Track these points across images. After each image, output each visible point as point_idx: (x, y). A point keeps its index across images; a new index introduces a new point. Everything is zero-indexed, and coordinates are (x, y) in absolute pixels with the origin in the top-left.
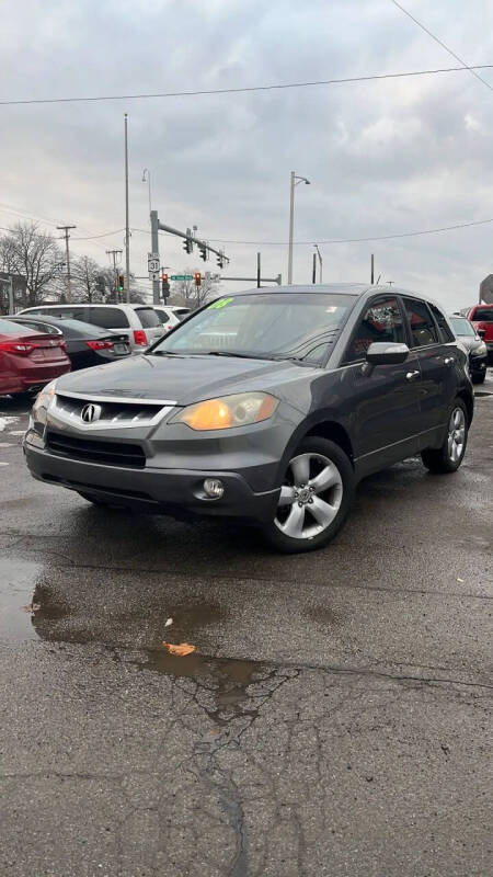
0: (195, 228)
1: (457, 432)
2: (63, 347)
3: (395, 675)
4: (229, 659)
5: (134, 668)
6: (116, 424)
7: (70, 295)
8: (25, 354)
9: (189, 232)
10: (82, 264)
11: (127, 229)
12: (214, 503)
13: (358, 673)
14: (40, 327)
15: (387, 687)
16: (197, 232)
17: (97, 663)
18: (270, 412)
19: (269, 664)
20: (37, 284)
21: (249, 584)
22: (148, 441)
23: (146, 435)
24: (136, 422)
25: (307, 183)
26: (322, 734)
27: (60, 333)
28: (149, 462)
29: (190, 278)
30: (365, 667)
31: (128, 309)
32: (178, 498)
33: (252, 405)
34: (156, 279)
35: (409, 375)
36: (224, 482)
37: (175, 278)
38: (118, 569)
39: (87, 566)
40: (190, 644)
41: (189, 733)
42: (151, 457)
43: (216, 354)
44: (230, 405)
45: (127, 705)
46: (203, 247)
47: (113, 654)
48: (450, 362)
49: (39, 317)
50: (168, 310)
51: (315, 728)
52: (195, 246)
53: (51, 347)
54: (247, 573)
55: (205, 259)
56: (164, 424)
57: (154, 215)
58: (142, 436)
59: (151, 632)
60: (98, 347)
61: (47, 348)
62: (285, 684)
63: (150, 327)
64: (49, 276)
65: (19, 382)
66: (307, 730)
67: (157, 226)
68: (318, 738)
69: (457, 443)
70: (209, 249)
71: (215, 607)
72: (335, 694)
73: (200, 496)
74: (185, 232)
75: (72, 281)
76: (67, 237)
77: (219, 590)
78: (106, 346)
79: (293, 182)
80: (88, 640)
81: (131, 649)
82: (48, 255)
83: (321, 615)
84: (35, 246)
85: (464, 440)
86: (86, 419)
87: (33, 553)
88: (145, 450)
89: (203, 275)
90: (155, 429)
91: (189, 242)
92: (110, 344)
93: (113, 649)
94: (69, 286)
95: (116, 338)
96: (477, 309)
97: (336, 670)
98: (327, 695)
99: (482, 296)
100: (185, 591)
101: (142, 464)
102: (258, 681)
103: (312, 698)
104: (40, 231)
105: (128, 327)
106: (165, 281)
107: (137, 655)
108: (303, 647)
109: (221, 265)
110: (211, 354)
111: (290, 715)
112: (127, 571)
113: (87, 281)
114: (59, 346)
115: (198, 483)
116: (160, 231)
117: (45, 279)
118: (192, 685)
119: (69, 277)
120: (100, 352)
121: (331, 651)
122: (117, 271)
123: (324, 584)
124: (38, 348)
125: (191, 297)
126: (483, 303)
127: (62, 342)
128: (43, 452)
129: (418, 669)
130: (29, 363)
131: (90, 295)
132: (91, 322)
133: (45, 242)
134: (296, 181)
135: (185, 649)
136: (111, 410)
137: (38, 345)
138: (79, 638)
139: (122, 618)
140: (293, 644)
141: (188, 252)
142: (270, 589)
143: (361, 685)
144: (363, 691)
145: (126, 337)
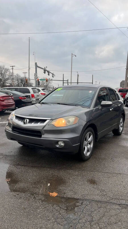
0: (46, 67)
1: (121, 124)
2: (13, 99)
3: (118, 203)
4: (68, 198)
5: (40, 201)
6: (33, 125)
7: (13, 84)
8: (3, 101)
9: (45, 68)
10: (17, 76)
11: (29, 67)
12: (61, 148)
13: (107, 202)
14: (7, 93)
15: (116, 208)
16: (47, 68)
17: (29, 200)
18: (77, 121)
19: (80, 200)
20: (4, 81)
21: (70, 171)
22: (42, 130)
23: (42, 128)
24: (39, 124)
25: (76, 56)
26: (100, 226)
27: (12, 95)
28: (43, 136)
29: (45, 80)
30: (109, 200)
31: (30, 88)
32: (51, 146)
33: (72, 119)
34: (36, 80)
35: (111, 110)
36: (64, 142)
37: (41, 80)
38: (32, 166)
39: (23, 165)
40: (56, 192)
41: (60, 226)
42: (43, 134)
43: (59, 104)
44: (66, 119)
45: (39, 215)
46: (48, 72)
47: (33, 196)
48: (120, 105)
49: (6, 90)
50: (40, 89)
51: (98, 223)
52: (46, 72)
53: (10, 99)
54: (69, 168)
55: (49, 75)
56: (47, 125)
57: (36, 64)
58: (41, 128)
59: (44, 188)
60: (22, 99)
61: (8, 99)
62: (86, 207)
63: (35, 93)
64: (8, 79)
65: (1, 108)
66: (95, 224)
67: (37, 66)
68: (99, 227)
69: (121, 127)
70: (50, 73)
71: (62, 179)
72: (102, 210)
73: (57, 146)
74: (44, 68)
75: (14, 80)
76: (13, 69)
77: (62, 174)
78: (24, 98)
79: (72, 56)
80: (26, 192)
81: (38, 194)
82: (8, 73)
83: (93, 182)
84: (4, 71)
85: (123, 126)
86: (25, 123)
87: (7, 161)
88: (42, 133)
89: (48, 79)
90: (45, 126)
91: (45, 71)
92: (25, 98)
93: (33, 195)
94: (13, 81)
95: (27, 96)
96: (120, 89)
97: (100, 202)
98: (99, 211)
99: (121, 86)
100: (52, 174)
101: (40, 136)
102: (78, 206)
103: (95, 212)
104: (6, 67)
105: (30, 93)
106: (38, 81)
107: (41, 197)
108: (89, 193)
109: (53, 77)
110: (58, 104)
111: (89, 219)
112: (35, 167)
113: (18, 80)
114: (12, 98)
115: (57, 142)
116: (37, 68)
117: (6, 80)
118: (58, 207)
119: (13, 79)
120: (23, 100)
121: (98, 195)
122: (26, 78)
123: (92, 171)
124: (6, 99)
125: (45, 85)
126: (121, 88)
127: (13, 97)
128: (11, 132)
129: (124, 201)
130: (4, 103)
131: (18, 84)
132: (20, 92)
133: (7, 70)
134: (73, 55)
135: (55, 194)
136: (31, 121)
137: (6, 98)
138: (23, 191)
139: (35, 183)
140: (86, 192)
141: (45, 73)
142: (77, 173)
143: (108, 207)
144: (110, 209)
145: (29, 96)
